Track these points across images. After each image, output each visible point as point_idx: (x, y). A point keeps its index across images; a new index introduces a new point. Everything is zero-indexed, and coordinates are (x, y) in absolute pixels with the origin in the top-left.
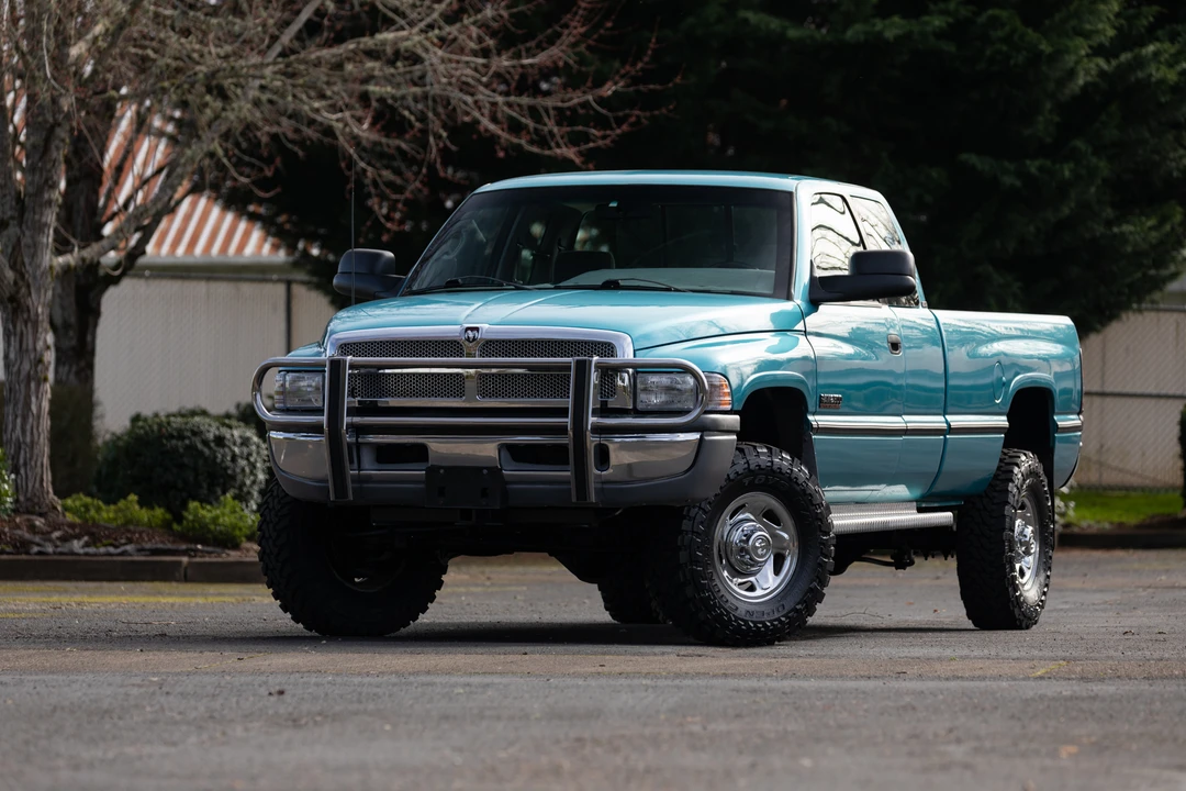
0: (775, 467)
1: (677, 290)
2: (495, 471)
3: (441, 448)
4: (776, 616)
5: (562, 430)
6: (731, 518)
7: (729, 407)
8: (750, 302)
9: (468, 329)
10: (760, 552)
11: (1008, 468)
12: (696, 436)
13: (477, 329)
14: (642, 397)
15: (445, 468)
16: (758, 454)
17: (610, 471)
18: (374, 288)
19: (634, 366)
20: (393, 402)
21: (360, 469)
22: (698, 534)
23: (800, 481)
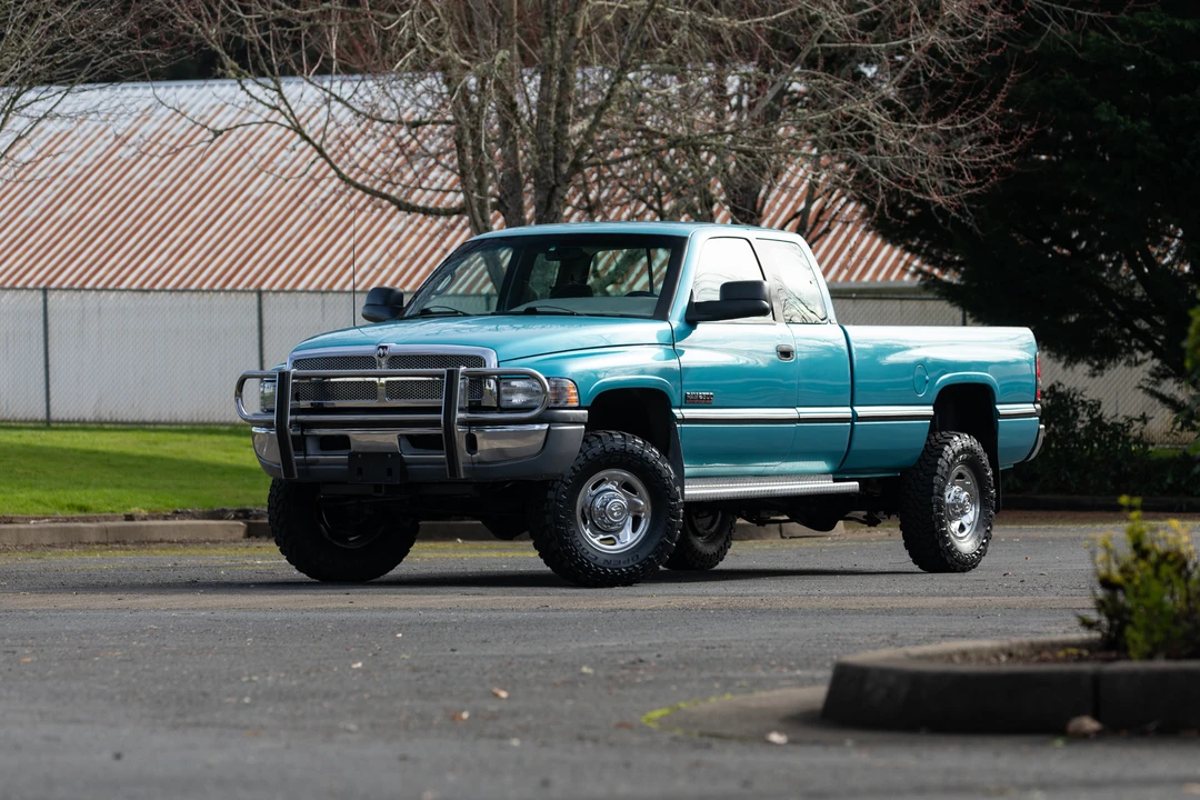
0: (628, 450)
1: (578, 315)
2: (397, 456)
3: (361, 438)
4: (631, 563)
5: (436, 424)
6: (594, 488)
7: (576, 404)
8: (628, 322)
9: (381, 347)
10: (615, 514)
11: (939, 446)
12: (546, 426)
13: (386, 347)
14: (504, 397)
15: (362, 453)
16: (613, 440)
17: (478, 454)
18: (385, 315)
19: (498, 374)
20: (339, 404)
21: (305, 455)
22: (561, 502)
23: (650, 460)
